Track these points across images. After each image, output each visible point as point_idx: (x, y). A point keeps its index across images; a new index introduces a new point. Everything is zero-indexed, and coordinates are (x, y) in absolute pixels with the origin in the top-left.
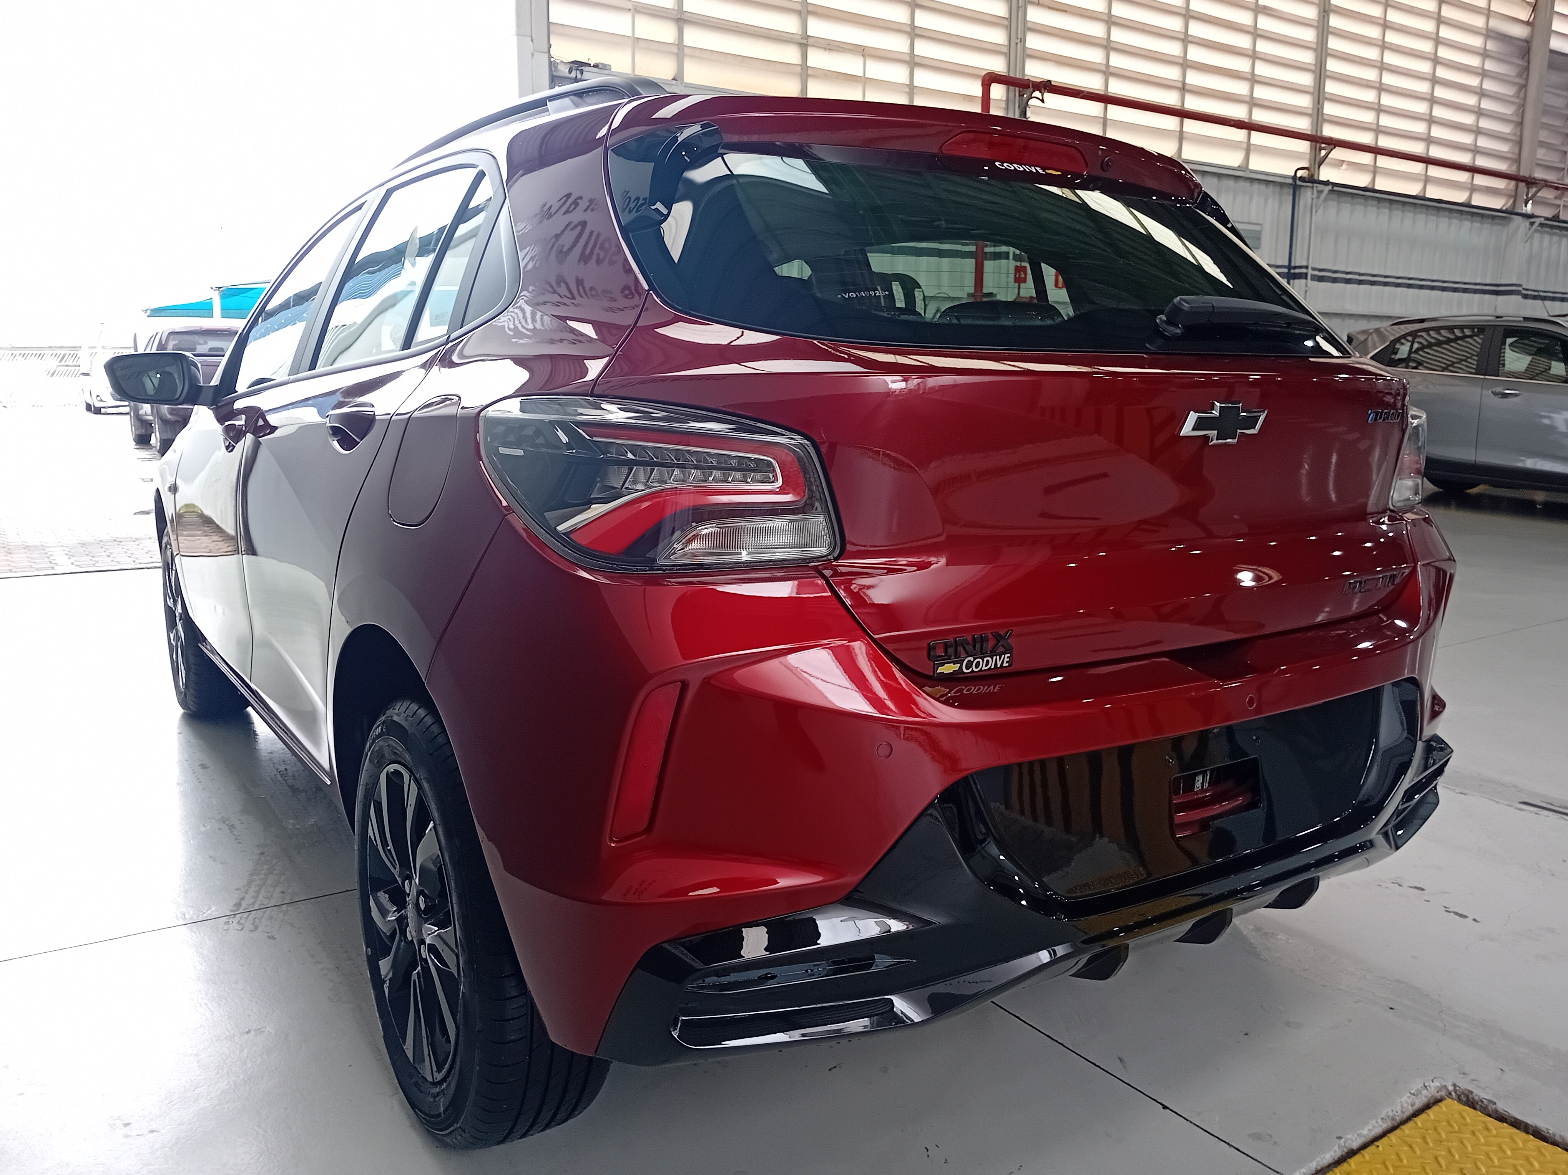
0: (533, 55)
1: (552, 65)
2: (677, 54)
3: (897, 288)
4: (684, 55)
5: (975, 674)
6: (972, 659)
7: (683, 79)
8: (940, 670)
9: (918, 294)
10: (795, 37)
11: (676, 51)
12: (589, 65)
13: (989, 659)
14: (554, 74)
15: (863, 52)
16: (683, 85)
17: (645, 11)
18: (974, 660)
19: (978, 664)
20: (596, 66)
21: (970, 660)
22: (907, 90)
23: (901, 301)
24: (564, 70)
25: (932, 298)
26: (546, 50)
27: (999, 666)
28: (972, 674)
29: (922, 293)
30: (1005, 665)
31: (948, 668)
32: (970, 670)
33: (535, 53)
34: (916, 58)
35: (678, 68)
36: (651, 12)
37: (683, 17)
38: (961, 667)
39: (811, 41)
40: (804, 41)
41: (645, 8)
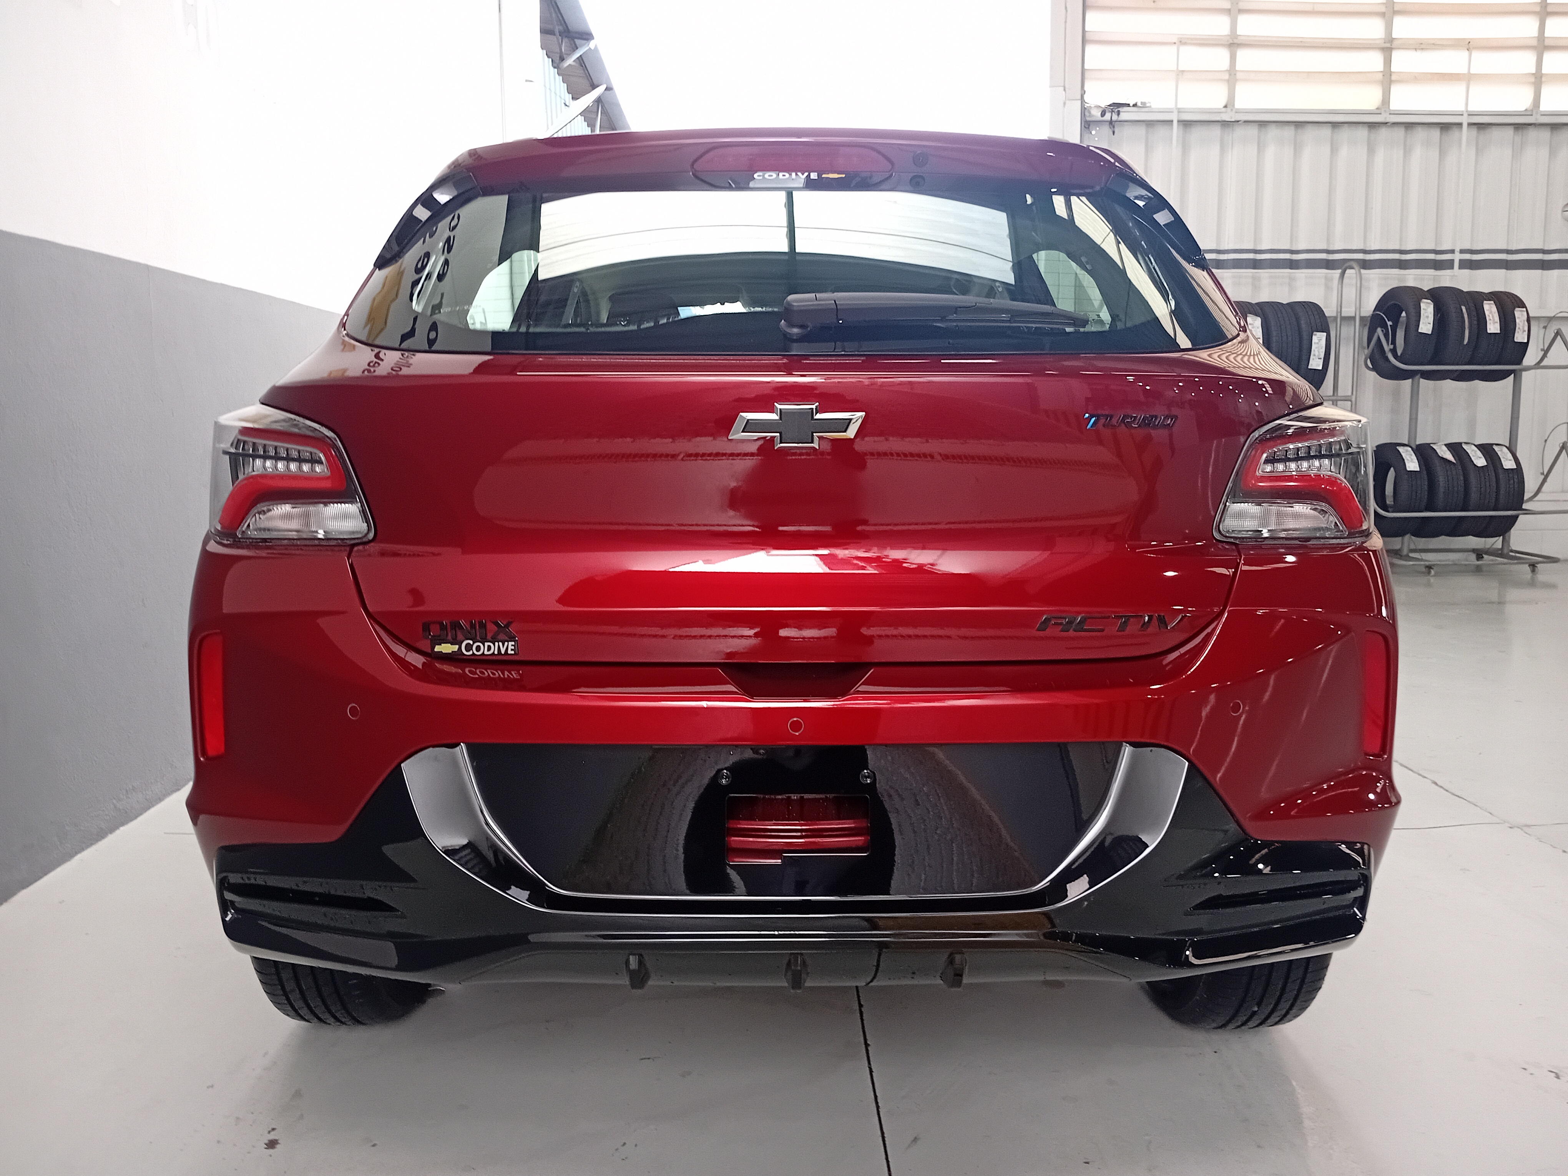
0: (1065, 104)
1: (1084, 110)
2: (1228, 81)
3: (1490, 310)
4: (1236, 80)
5: (476, 657)
6: (471, 642)
7: (1234, 105)
8: (437, 649)
9: (1520, 315)
10: (1377, 42)
11: (1227, 77)
12: (1128, 105)
13: (492, 645)
14: (1088, 119)
15: (1469, 45)
16: (1234, 111)
17: (1193, 42)
18: (474, 643)
19: (478, 648)
20: (1135, 105)
21: (469, 644)
22: (1533, 79)
23: (1495, 323)
24: (1096, 114)
25: (1538, 318)
26: (1079, 97)
27: (503, 652)
28: (472, 657)
29: (1525, 313)
30: (510, 652)
31: (446, 648)
32: (471, 653)
33: (1067, 102)
34: (1546, 41)
35: (1229, 96)
36: (1199, 42)
37: (1236, 41)
38: (460, 648)
39: (1395, 44)
40: (1388, 45)
41: (1192, 39)
